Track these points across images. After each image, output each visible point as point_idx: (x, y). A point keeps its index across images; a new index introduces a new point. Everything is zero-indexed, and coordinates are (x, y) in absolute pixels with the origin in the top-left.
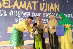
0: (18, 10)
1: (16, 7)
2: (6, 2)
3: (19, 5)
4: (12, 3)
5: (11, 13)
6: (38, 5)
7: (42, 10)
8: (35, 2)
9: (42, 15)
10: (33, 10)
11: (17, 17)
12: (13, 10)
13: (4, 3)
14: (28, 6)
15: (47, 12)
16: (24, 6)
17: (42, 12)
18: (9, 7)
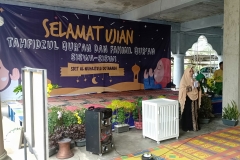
0: (74, 41)
1: (70, 35)
2: (55, 26)
3: (75, 32)
4: (65, 29)
5: (65, 46)
6: (102, 32)
7: (108, 40)
8: (98, 28)
9: (109, 49)
10: (95, 42)
11: (73, 51)
12: (67, 41)
13: (52, 29)
14: (88, 35)
15: (116, 44)
16: (82, 35)
17: (109, 45)
18: (61, 35)
